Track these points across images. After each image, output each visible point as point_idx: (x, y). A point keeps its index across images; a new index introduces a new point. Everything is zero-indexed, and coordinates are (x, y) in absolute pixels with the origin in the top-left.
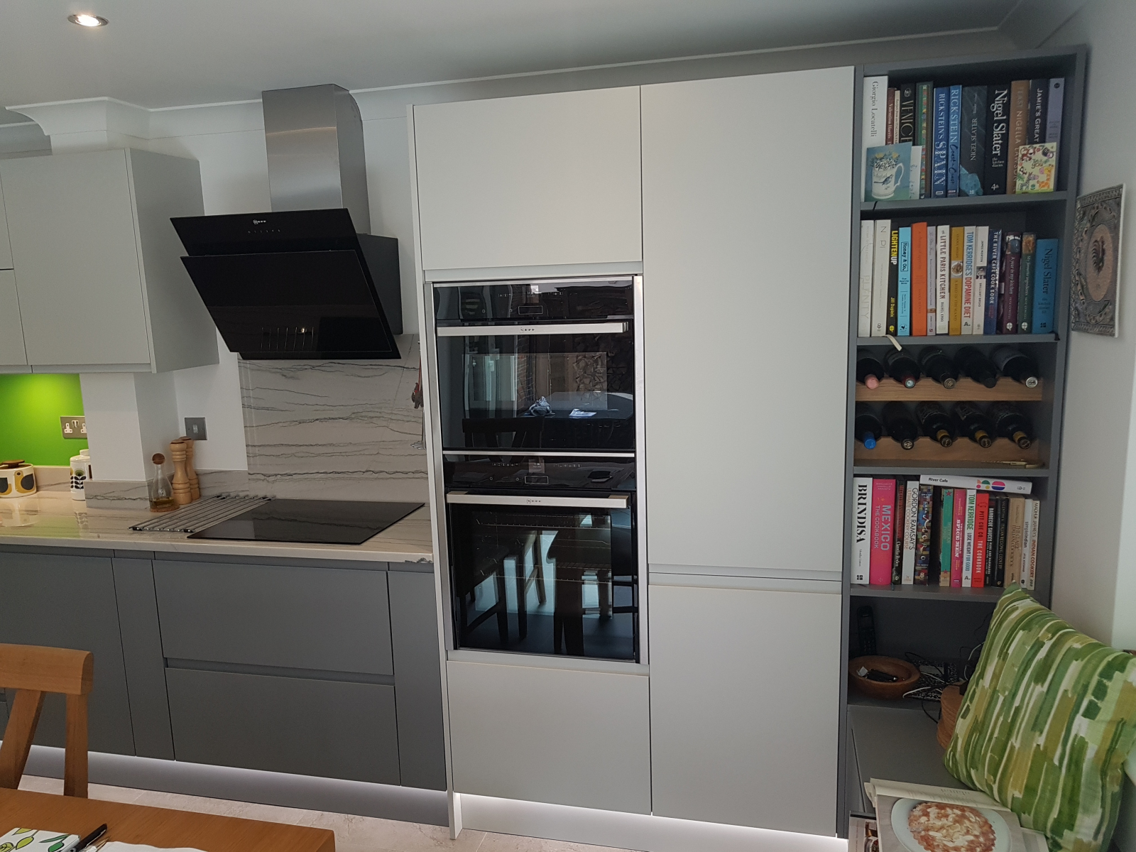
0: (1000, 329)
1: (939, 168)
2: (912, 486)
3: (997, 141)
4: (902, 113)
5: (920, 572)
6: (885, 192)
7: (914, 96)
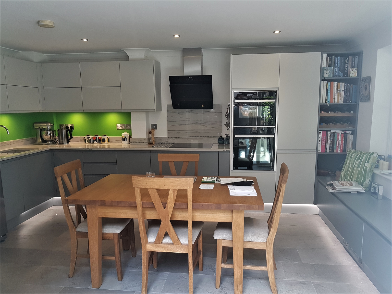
0: (346, 102)
1: (336, 71)
2: (329, 132)
3: (346, 67)
4: (329, 61)
5: (331, 149)
6: (326, 75)
7: (331, 58)
